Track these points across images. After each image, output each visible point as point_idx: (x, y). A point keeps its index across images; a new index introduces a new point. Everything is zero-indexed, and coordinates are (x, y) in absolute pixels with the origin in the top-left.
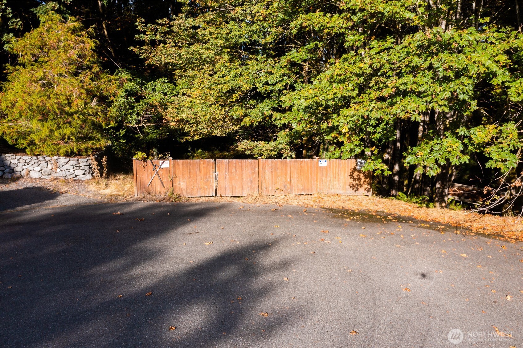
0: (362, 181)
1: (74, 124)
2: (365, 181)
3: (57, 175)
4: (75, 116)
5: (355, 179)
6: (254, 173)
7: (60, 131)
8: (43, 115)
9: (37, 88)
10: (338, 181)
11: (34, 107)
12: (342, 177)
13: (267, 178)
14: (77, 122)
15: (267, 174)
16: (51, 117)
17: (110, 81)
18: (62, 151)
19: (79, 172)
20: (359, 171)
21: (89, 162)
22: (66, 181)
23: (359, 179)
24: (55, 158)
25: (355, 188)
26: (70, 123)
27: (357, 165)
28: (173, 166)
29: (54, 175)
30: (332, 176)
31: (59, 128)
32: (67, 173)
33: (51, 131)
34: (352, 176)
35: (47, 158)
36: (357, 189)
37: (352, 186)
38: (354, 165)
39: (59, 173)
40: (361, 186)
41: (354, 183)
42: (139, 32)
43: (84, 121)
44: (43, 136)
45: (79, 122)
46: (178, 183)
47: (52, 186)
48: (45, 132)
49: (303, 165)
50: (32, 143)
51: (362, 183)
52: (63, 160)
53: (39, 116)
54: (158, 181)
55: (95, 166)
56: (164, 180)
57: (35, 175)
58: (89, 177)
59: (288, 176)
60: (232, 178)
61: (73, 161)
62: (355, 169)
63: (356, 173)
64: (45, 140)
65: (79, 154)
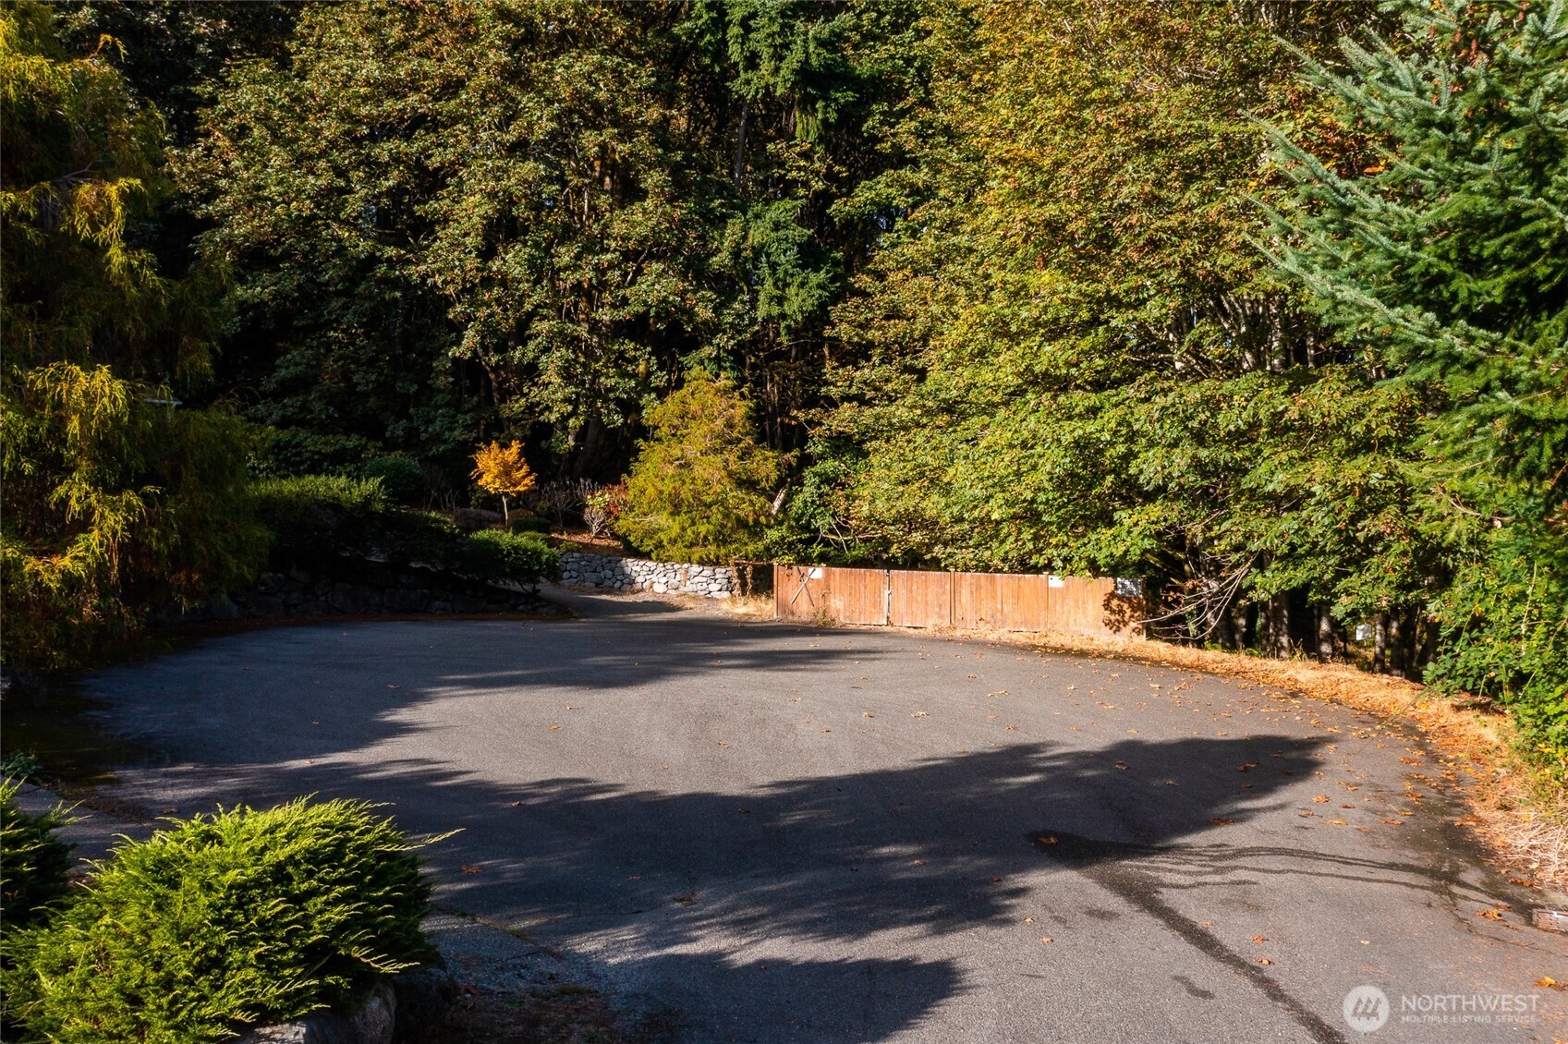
0: (1127, 615)
1: (713, 520)
2: (1132, 616)
3: (686, 589)
4: (714, 509)
5: (1113, 612)
6: (944, 593)
7: (694, 528)
8: (675, 506)
9: (670, 470)
10: (1084, 612)
11: (665, 495)
12: (1090, 607)
13: (964, 601)
14: (716, 515)
15: (965, 596)
16: (685, 509)
17: (766, 459)
18: (695, 557)
19: (714, 587)
20: (1121, 598)
21: (729, 574)
22: (695, 598)
23: (1121, 612)
24: (686, 565)
25: (1115, 626)
26: (708, 518)
27: (1116, 588)
28: (827, 576)
29: (682, 589)
30: (1072, 604)
31: (693, 523)
32: (699, 587)
33: (684, 529)
34: (1107, 606)
35: (676, 566)
36: (1118, 629)
37: (1109, 624)
38: (1111, 588)
39: (689, 587)
40: (1126, 624)
41: (1113, 618)
42: (827, 383)
43: (726, 516)
44: (673, 535)
45: (719, 516)
46: (833, 601)
47: (676, 602)
48: (676, 530)
49: (1022, 583)
50: (660, 545)
51: (1126, 618)
52: (695, 568)
53: (670, 509)
54: (805, 597)
55: (735, 581)
56: (814, 596)
57: (659, 588)
58: (726, 594)
59: (999, 601)
60: (910, 600)
61: (708, 571)
62: (1112, 595)
63: (1115, 603)
64: (676, 541)
65: (716, 563)
